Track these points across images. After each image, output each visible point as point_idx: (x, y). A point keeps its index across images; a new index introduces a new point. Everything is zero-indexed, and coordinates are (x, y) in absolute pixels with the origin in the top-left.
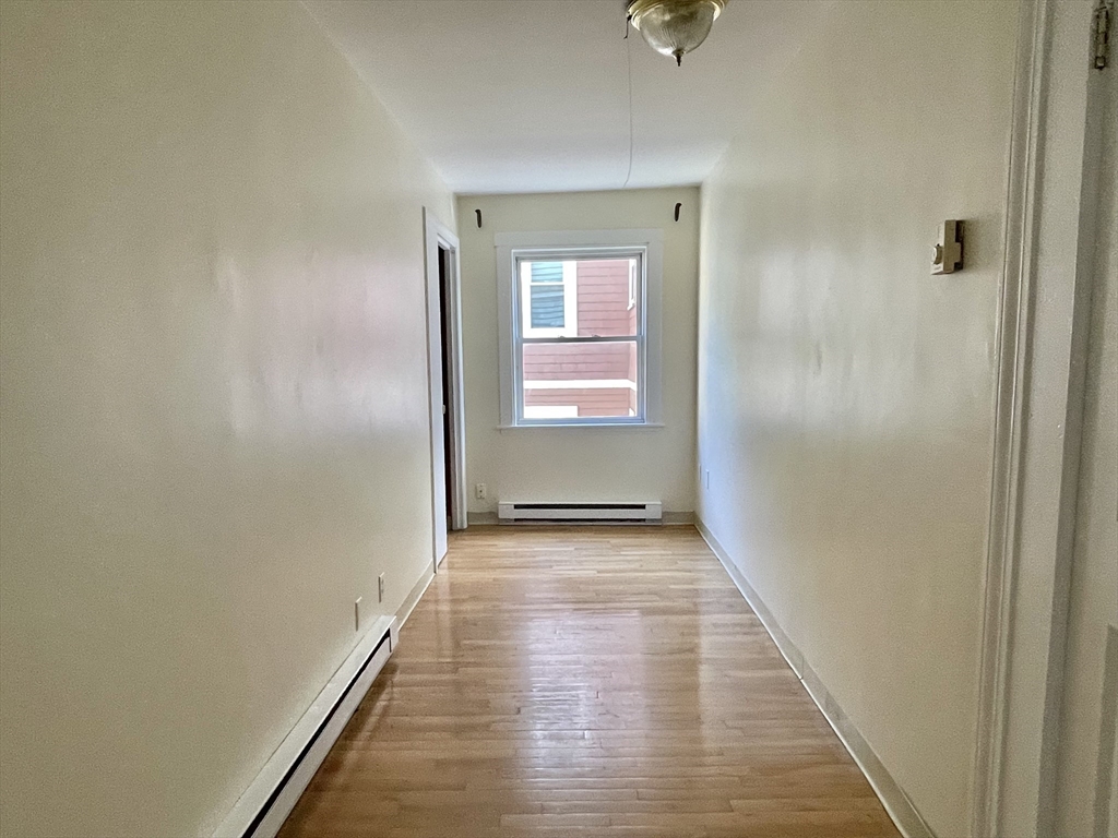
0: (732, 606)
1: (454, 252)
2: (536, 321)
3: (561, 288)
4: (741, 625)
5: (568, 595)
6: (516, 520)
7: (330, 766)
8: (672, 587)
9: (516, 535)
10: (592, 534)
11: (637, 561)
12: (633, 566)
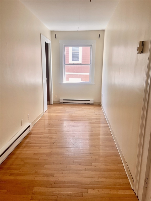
0: (103, 122)
1: (50, 44)
2: (73, 60)
3: (79, 52)
4: (104, 126)
5: (70, 119)
6: (63, 103)
7: (12, 154)
8: (92, 118)
9: (63, 106)
10: (79, 106)
11: (86, 112)
12: (85, 113)
